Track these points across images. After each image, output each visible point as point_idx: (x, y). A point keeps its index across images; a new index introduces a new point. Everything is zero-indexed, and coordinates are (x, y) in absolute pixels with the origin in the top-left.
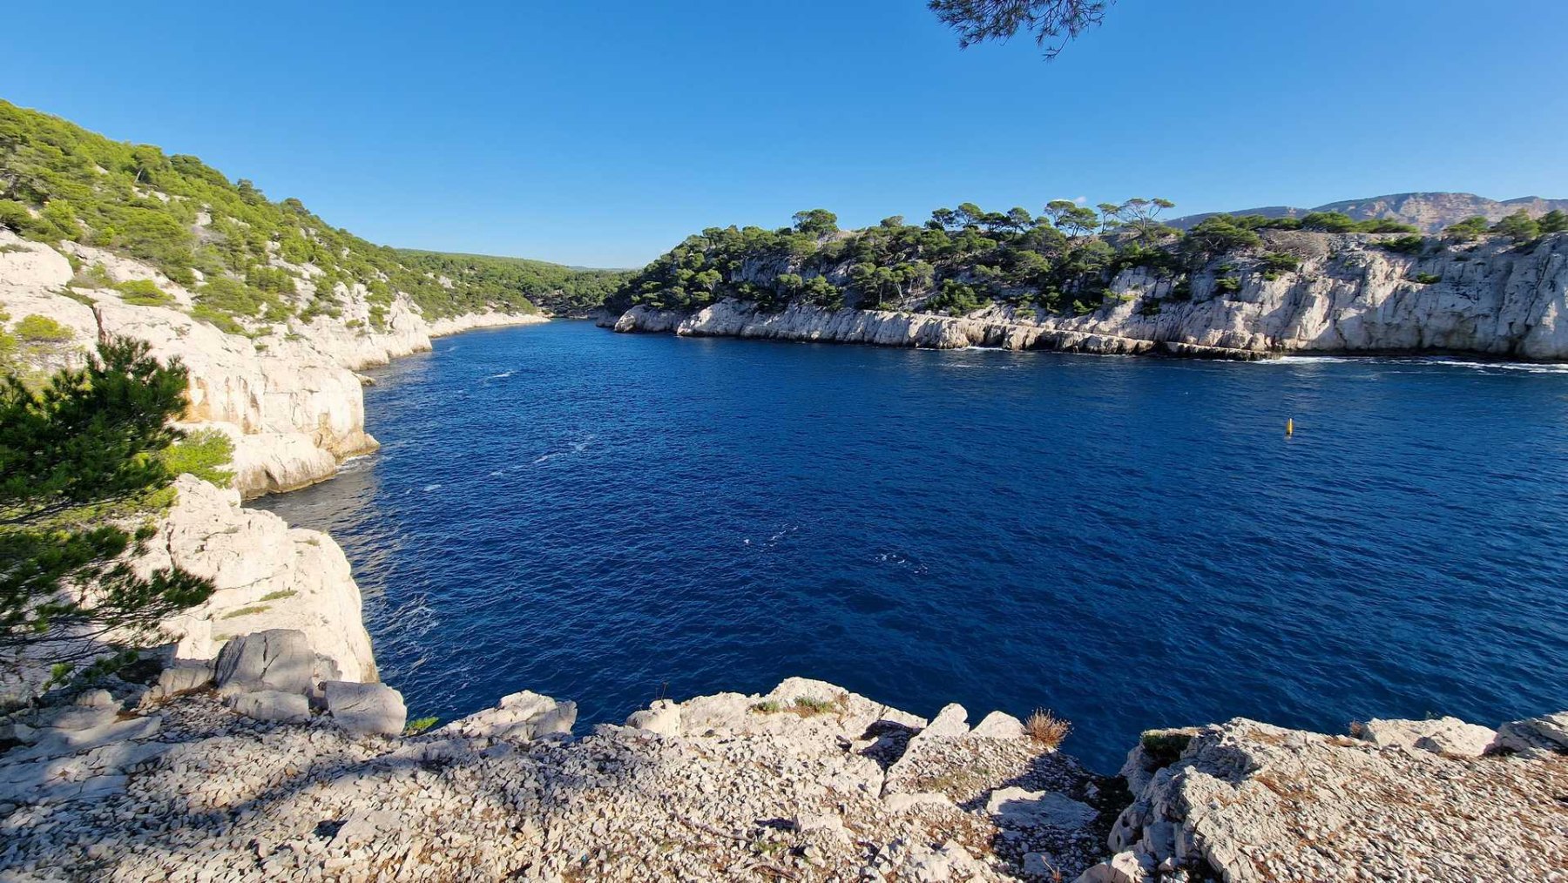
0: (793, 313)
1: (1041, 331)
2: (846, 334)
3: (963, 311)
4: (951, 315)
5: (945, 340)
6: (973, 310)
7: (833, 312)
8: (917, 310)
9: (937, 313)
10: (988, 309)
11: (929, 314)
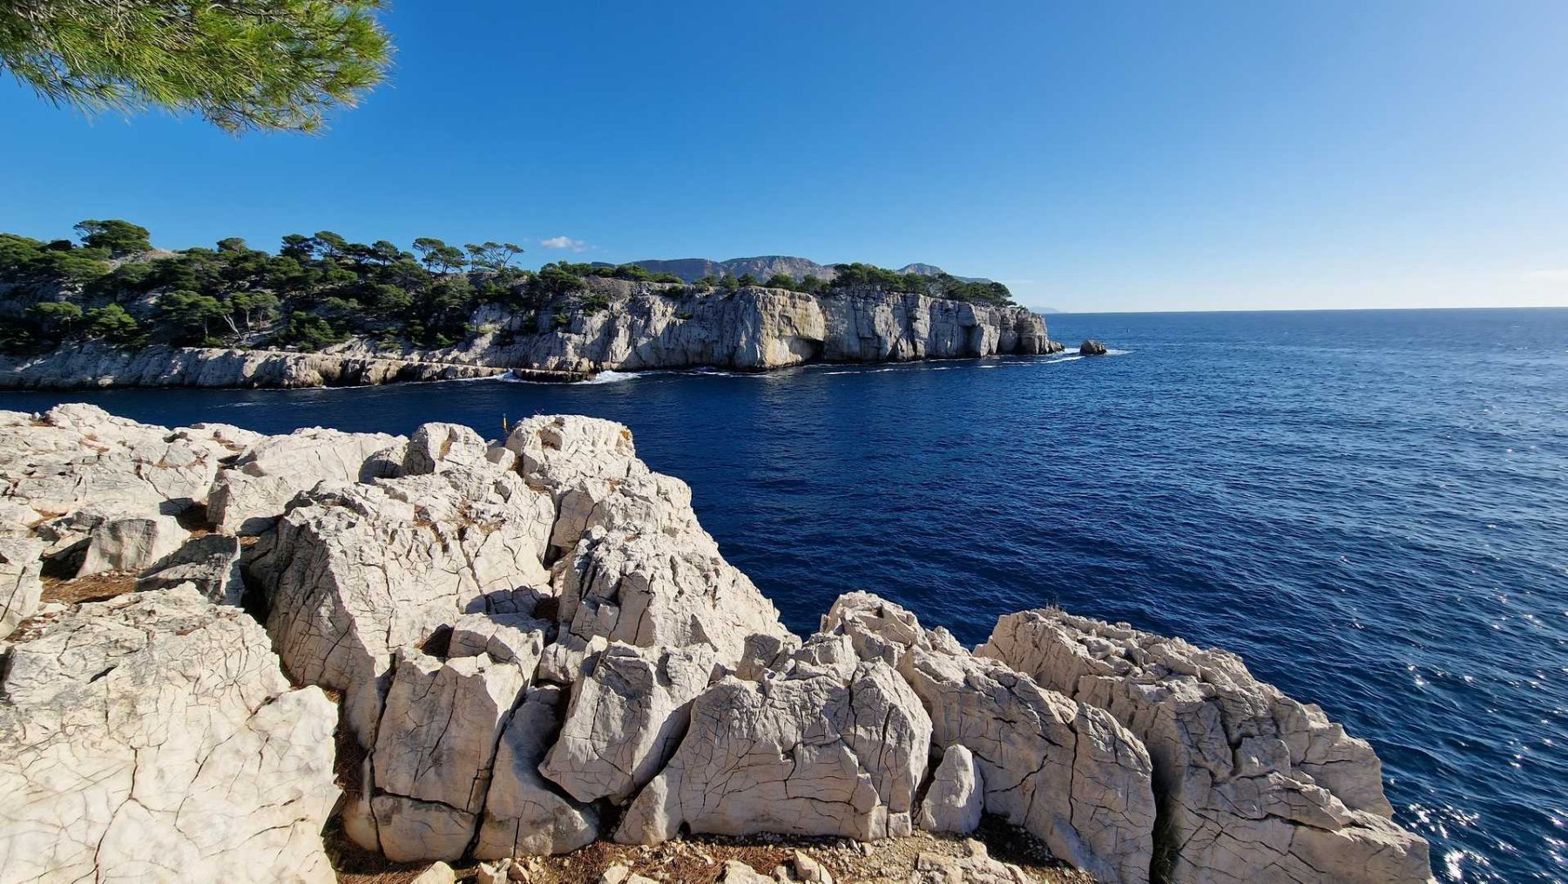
0: (69, 353)
1: (405, 363)
2: (156, 377)
3: (317, 346)
4: (301, 351)
5: (290, 377)
6: (329, 344)
7: (134, 351)
8: (257, 347)
9: (283, 349)
10: (347, 344)
11: (274, 350)
